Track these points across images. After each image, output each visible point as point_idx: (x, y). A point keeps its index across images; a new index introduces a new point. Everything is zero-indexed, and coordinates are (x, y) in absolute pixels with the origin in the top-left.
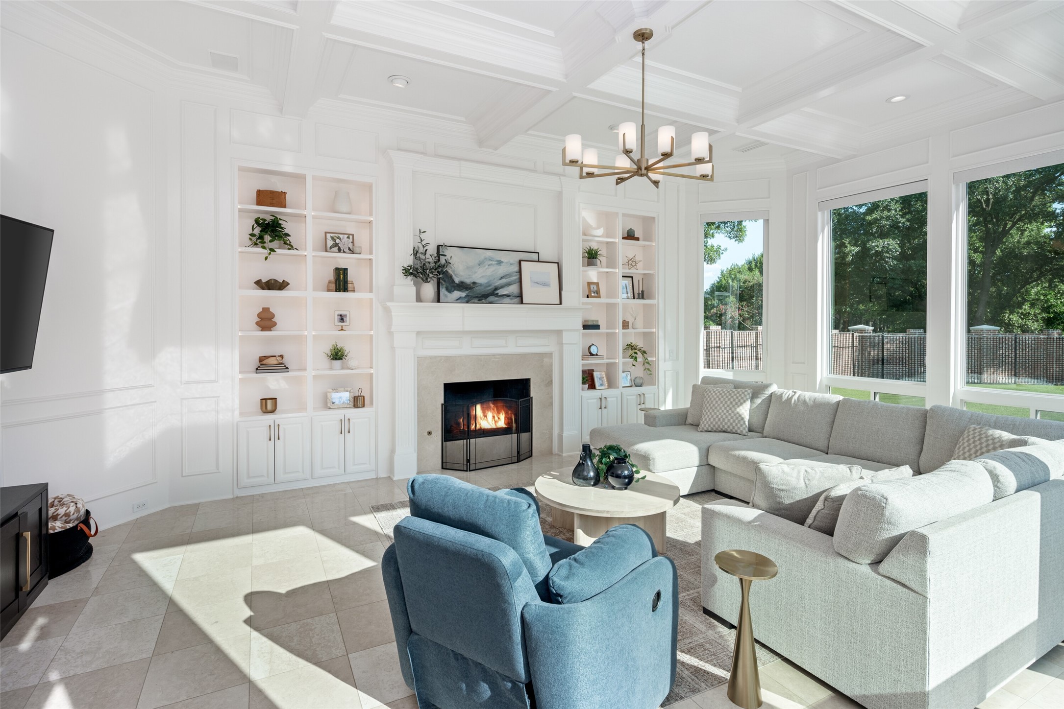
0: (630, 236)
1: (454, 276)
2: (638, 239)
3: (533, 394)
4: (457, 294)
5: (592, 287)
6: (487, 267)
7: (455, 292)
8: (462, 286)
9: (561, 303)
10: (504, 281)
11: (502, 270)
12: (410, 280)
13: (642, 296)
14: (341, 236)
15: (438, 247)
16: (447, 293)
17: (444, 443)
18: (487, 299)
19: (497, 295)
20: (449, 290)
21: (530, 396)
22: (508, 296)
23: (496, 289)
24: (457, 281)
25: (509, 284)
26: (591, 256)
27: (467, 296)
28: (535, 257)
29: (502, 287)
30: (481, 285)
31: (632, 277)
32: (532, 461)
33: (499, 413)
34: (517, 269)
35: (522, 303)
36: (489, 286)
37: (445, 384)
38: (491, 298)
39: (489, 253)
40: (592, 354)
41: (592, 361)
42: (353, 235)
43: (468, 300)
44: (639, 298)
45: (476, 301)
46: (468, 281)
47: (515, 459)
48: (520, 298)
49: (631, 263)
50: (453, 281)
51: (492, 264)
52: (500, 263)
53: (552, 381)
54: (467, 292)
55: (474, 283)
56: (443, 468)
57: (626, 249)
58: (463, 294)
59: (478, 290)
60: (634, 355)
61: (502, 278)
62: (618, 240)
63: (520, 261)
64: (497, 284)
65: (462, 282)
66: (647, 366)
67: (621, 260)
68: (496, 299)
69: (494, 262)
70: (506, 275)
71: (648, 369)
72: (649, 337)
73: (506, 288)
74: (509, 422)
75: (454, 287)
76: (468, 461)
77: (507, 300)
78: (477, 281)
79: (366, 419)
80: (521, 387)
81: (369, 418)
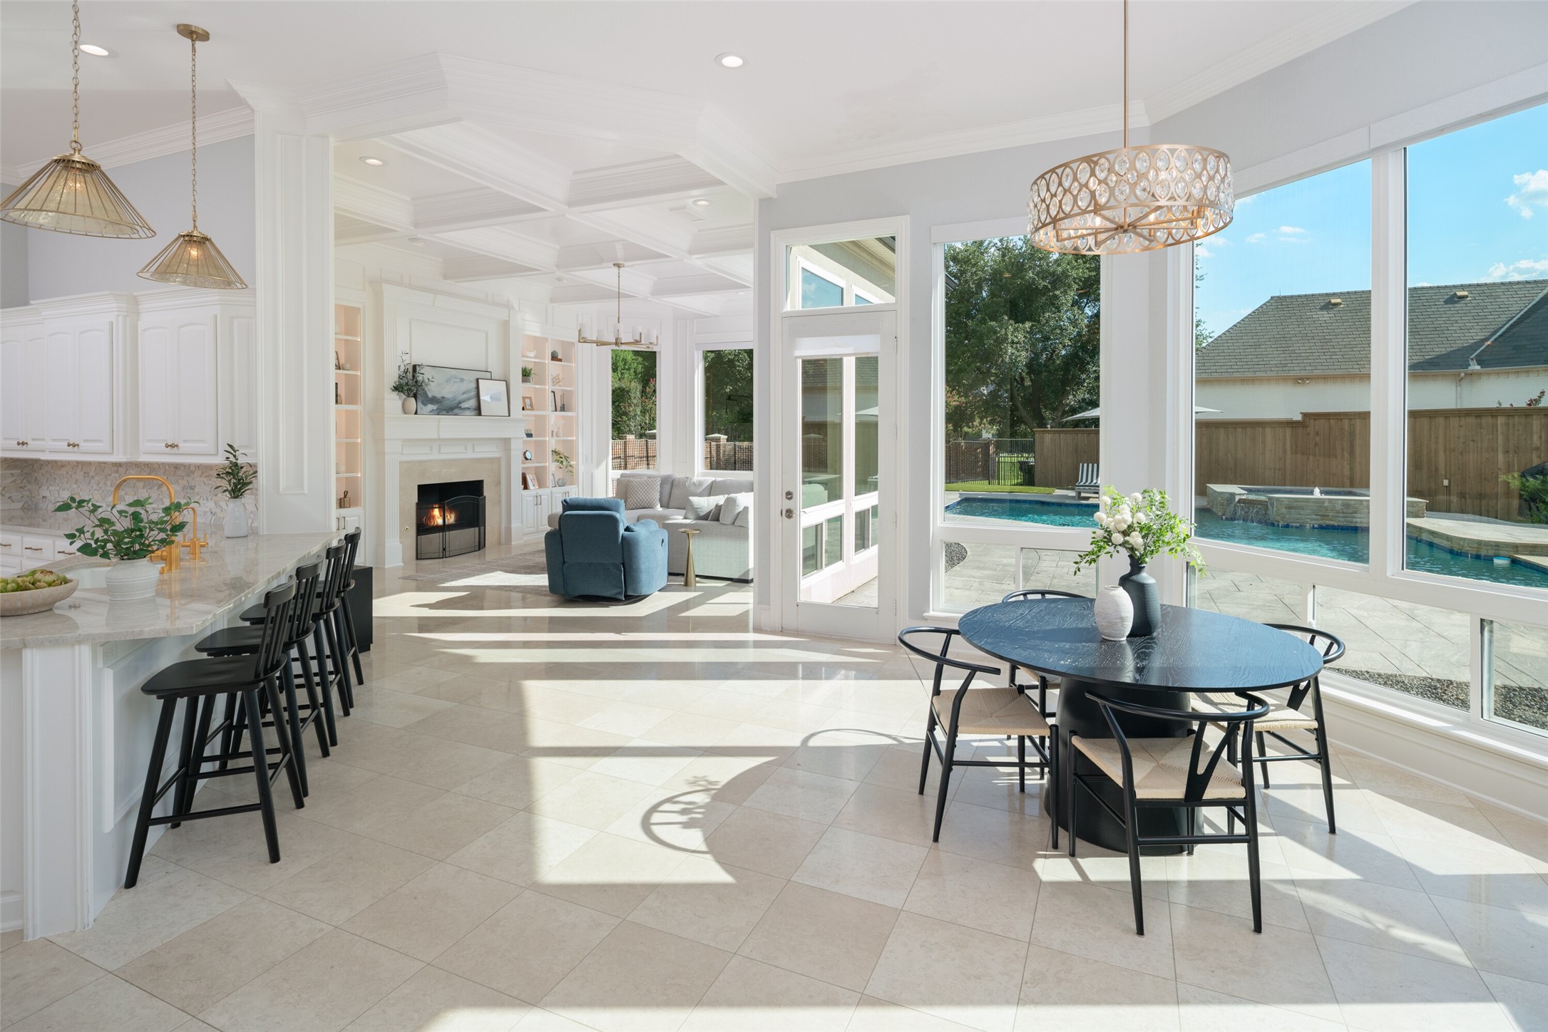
0: (554, 357)
1: (428, 392)
2: (560, 360)
3: (485, 493)
4: (430, 407)
5: (526, 400)
6: (452, 383)
7: (429, 405)
8: (434, 400)
9: (509, 415)
10: (466, 396)
11: (464, 387)
12: (395, 395)
13: (563, 409)
15: (414, 367)
16: (422, 406)
17: (418, 537)
18: (453, 412)
19: (460, 408)
20: (425, 404)
21: (482, 495)
22: (468, 409)
23: (460, 403)
24: (430, 395)
25: (469, 399)
26: (526, 374)
27: (438, 409)
28: (488, 375)
29: (464, 401)
30: (448, 399)
31: (554, 392)
32: (485, 554)
33: (451, 513)
34: (474, 385)
35: (480, 414)
36: (454, 400)
37: (420, 487)
38: (456, 411)
39: (454, 372)
40: (526, 459)
41: (528, 464)
42: (339, 353)
43: (439, 412)
44: (561, 411)
45: (445, 413)
46: (439, 396)
47: (477, 548)
48: (478, 411)
49: (556, 381)
50: (427, 396)
51: (456, 382)
52: (462, 380)
53: (500, 482)
54: (438, 405)
55: (443, 398)
56: (417, 559)
57: (553, 368)
58: (435, 407)
59: (446, 403)
60: (559, 459)
61: (464, 393)
62: (548, 360)
63: (477, 380)
64: (460, 399)
65: (434, 397)
66: (570, 468)
67: (549, 379)
68: (460, 411)
69: (457, 380)
70: (468, 391)
71: (571, 472)
72: (570, 445)
73: (467, 402)
74: (458, 519)
75: (428, 401)
76: (444, 549)
77: (468, 412)
78: (445, 396)
79: (357, 518)
80: (475, 488)
81: (359, 517)
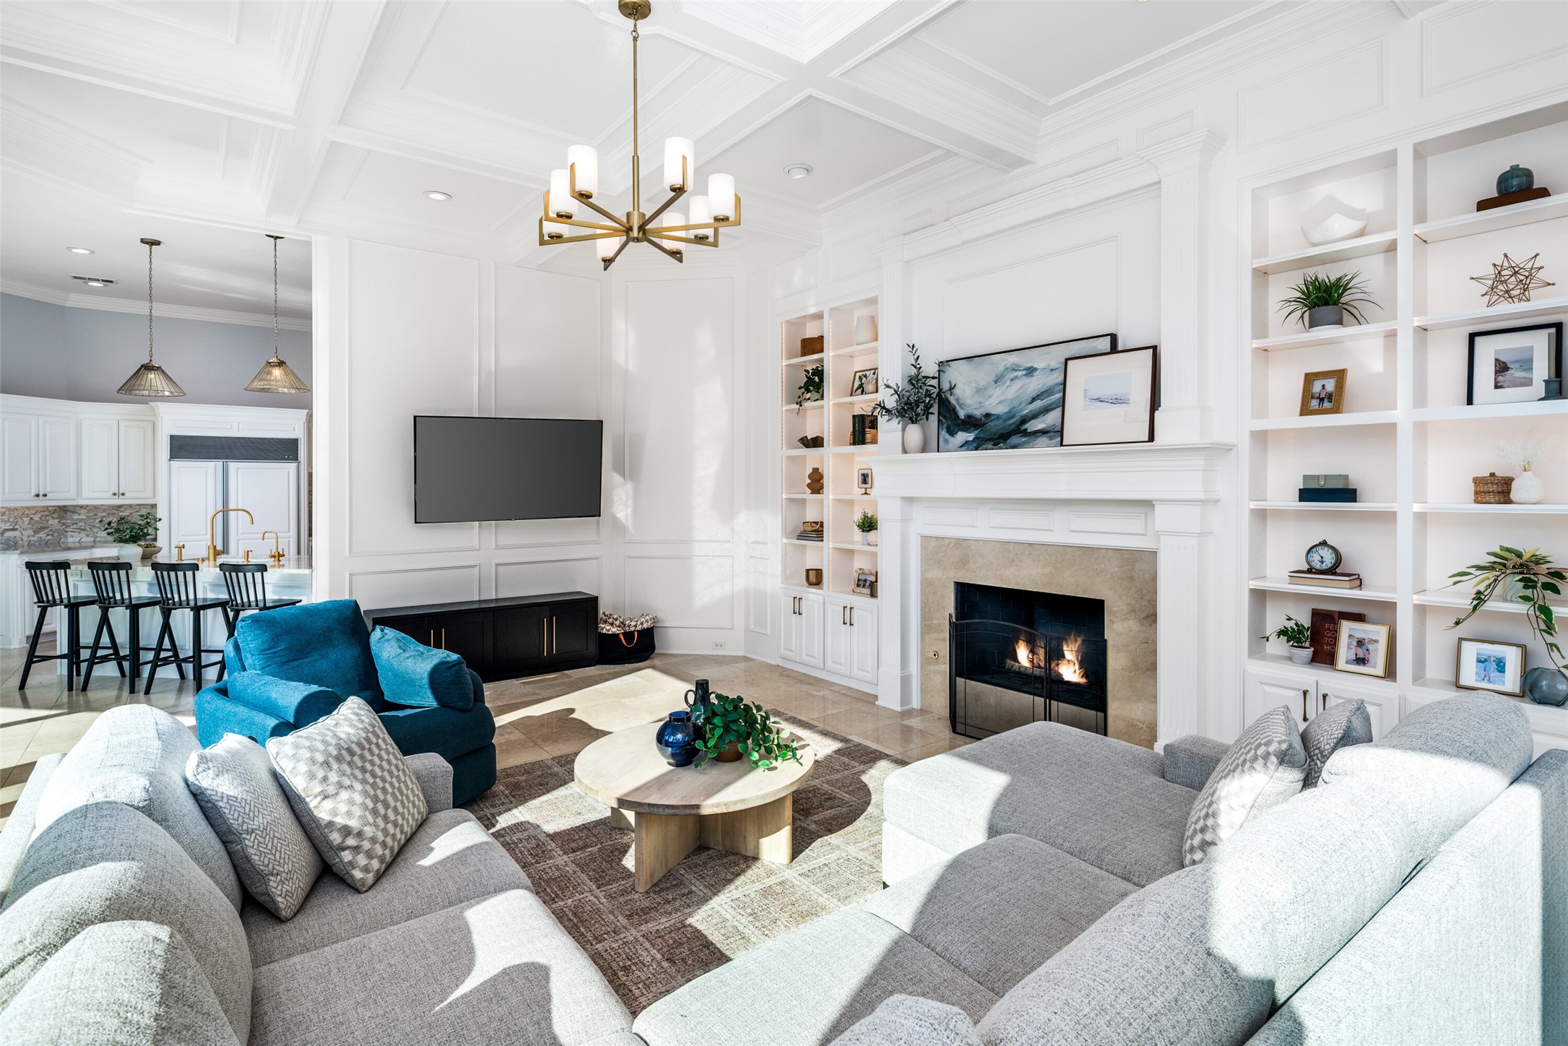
0: (1511, 191)
1: (958, 408)
4: (962, 436)
6: (1008, 383)
7: (960, 433)
8: (970, 423)
9: (1151, 438)
10: (1038, 404)
11: (1035, 384)
14: (868, 373)
15: (940, 364)
16: (947, 436)
18: (1008, 441)
19: (1025, 433)
20: (952, 432)
22: (1044, 432)
23: (1024, 420)
24: (962, 414)
25: (1042, 412)
27: (976, 438)
28: (1104, 344)
29: (1034, 416)
30: (998, 417)
34: (1058, 378)
35: (1062, 445)
36: (1012, 417)
37: (960, 585)
38: (1015, 440)
39: (1012, 359)
42: (879, 368)
43: (978, 444)
45: (990, 446)
46: (978, 413)
48: (1059, 435)
50: (957, 416)
51: (1016, 377)
52: (1031, 371)
54: (977, 432)
55: (988, 415)
58: (970, 436)
59: (993, 426)
61: (1034, 400)
63: (1065, 362)
64: (1025, 412)
65: (970, 417)
68: (1024, 439)
69: (1021, 373)
70: (1043, 393)
73: (1041, 419)
75: (957, 425)
77: (1043, 440)
78: (994, 411)
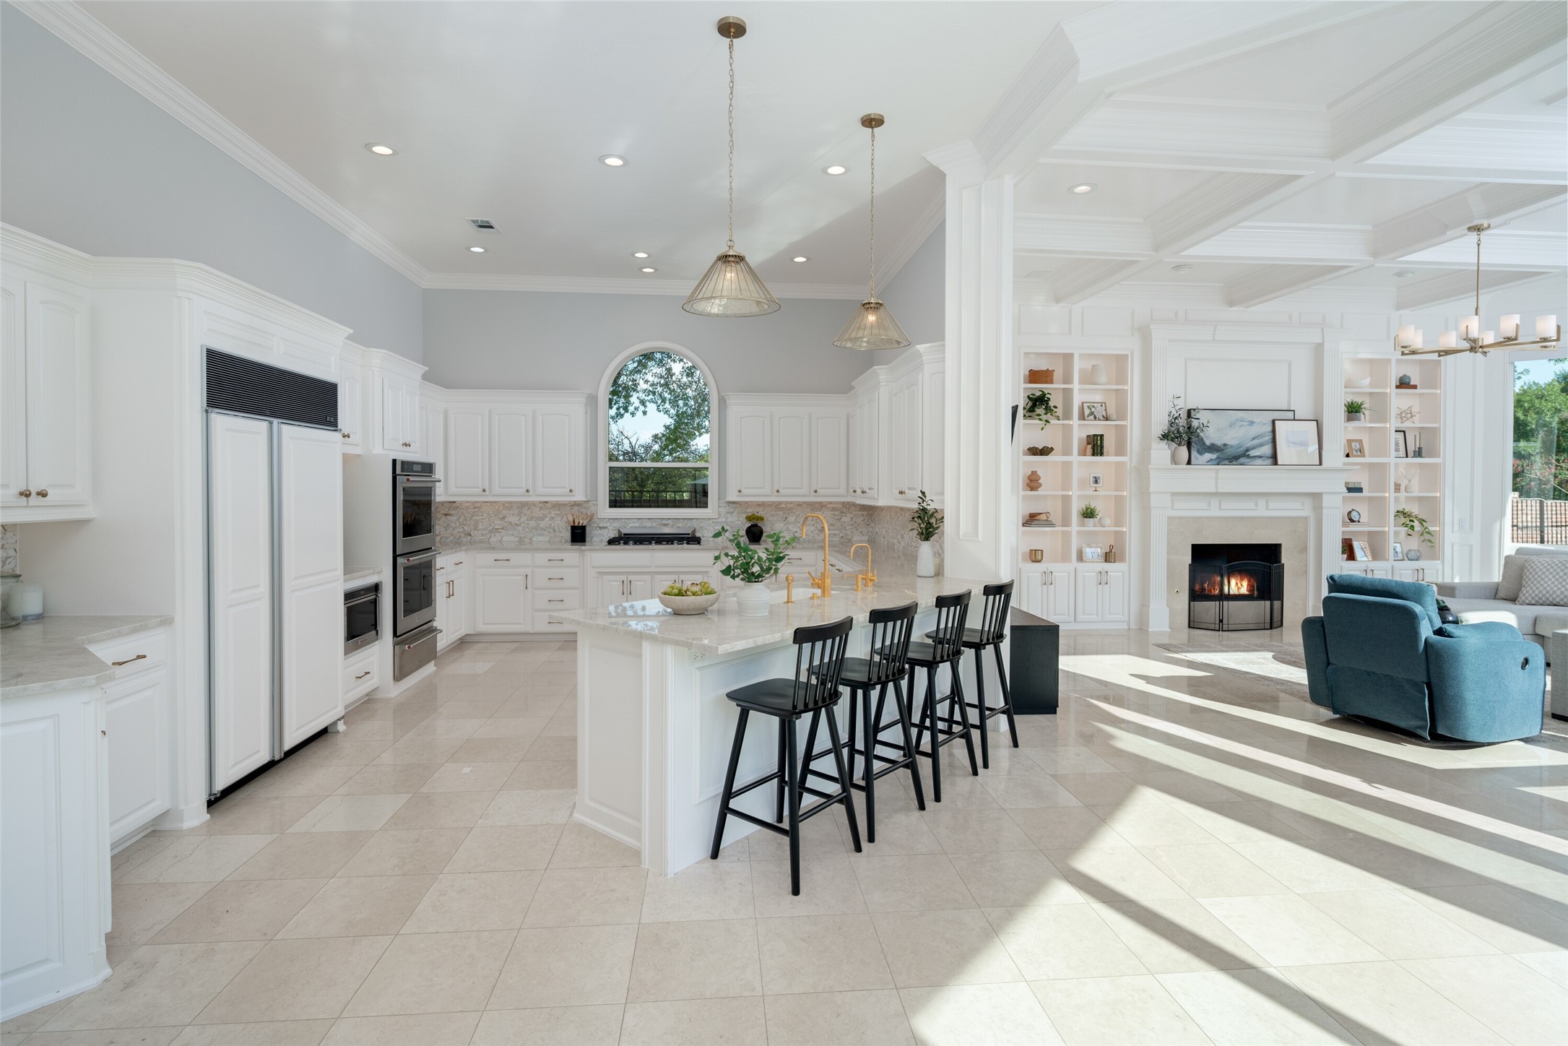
0: (1403, 384)
1: (1205, 439)
2: (1415, 387)
3: (1283, 561)
4: (1208, 456)
5: (1353, 444)
6: (1238, 427)
7: (1206, 454)
8: (1213, 448)
9: (1321, 464)
10: (1256, 442)
11: (1254, 431)
12: (1164, 444)
13: (1419, 453)
14: (1095, 405)
15: (1189, 412)
16: (1197, 455)
17: (1192, 603)
18: (1239, 460)
19: (1248, 456)
20: (1200, 453)
21: (1280, 562)
22: (1260, 457)
23: (1247, 450)
24: (1208, 443)
25: (1261, 445)
26: (1353, 410)
27: (1218, 458)
28: (1290, 415)
29: (1254, 448)
30: (1232, 446)
31: (1404, 432)
32: (1282, 634)
33: (1242, 580)
34: (1270, 428)
35: (1275, 463)
36: (1240, 448)
37: (1194, 546)
38: (1242, 460)
39: (1240, 414)
40: (1352, 521)
41: (1353, 528)
42: (1105, 403)
43: (1219, 462)
44: (1414, 456)
45: (1227, 463)
46: (1219, 443)
47: (1268, 626)
48: (1274, 458)
49: (1402, 416)
50: (1204, 444)
51: (1243, 425)
52: (1252, 423)
53: (1306, 548)
54: (1218, 454)
55: (1225, 445)
56: (1189, 628)
57: (1399, 401)
58: (1214, 456)
59: (1229, 452)
60: (1408, 522)
61: (1254, 439)
62: (1391, 389)
63: (1273, 422)
64: (1248, 445)
65: (1213, 445)
66: (1427, 536)
67: (1394, 412)
68: (1248, 460)
69: (1245, 423)
70: (1260, 435)
71: (1429, 541)
72: (1429, 503)
73: (1258, 449)
74: (1251, 588)
75: (1205, 449)
76: (1221, 622)
77: (1259, 461)
78: (1228, 443)
79: (1121, 574)
80: (1270, 553)
81: (1123, 573)
